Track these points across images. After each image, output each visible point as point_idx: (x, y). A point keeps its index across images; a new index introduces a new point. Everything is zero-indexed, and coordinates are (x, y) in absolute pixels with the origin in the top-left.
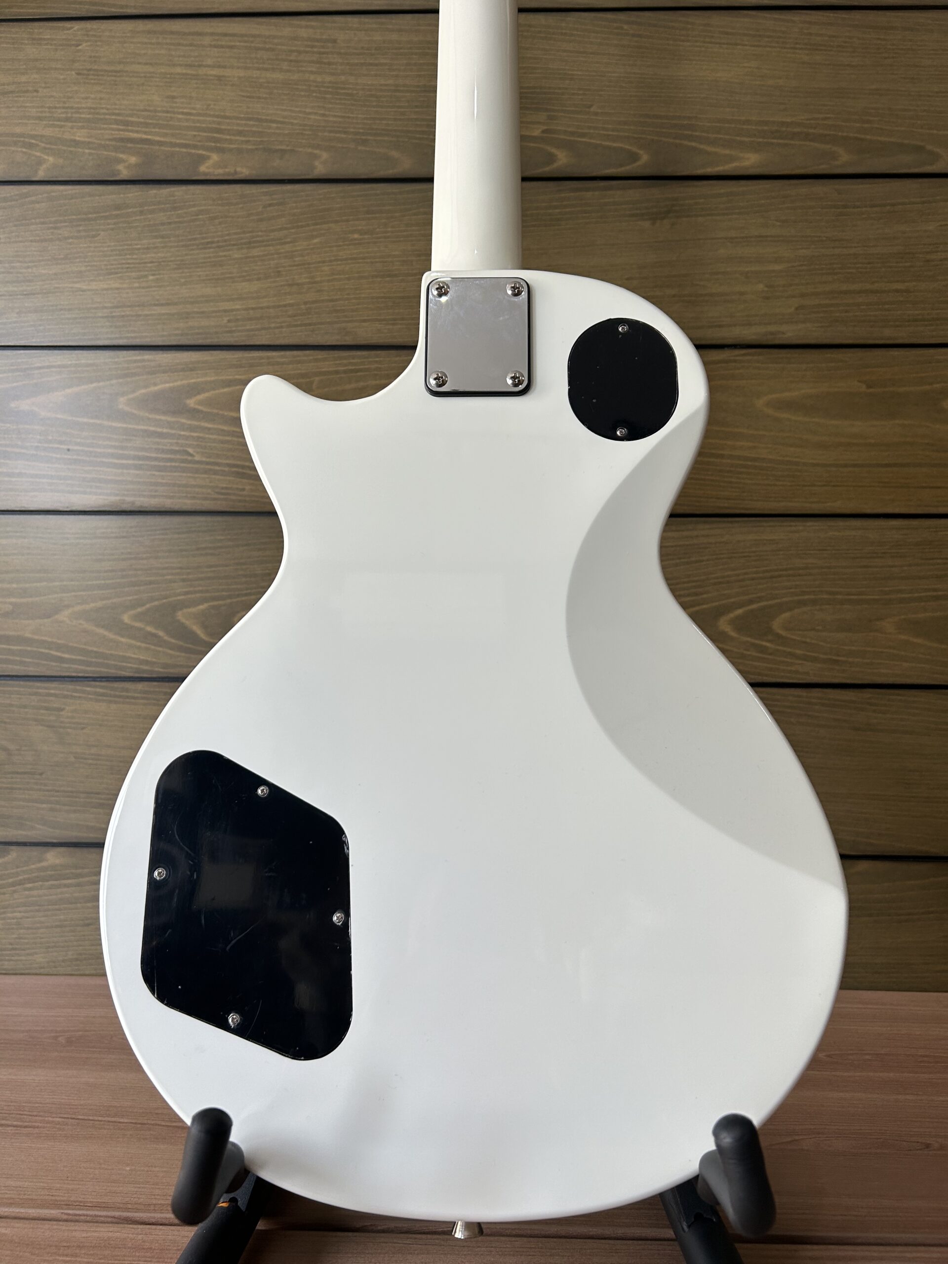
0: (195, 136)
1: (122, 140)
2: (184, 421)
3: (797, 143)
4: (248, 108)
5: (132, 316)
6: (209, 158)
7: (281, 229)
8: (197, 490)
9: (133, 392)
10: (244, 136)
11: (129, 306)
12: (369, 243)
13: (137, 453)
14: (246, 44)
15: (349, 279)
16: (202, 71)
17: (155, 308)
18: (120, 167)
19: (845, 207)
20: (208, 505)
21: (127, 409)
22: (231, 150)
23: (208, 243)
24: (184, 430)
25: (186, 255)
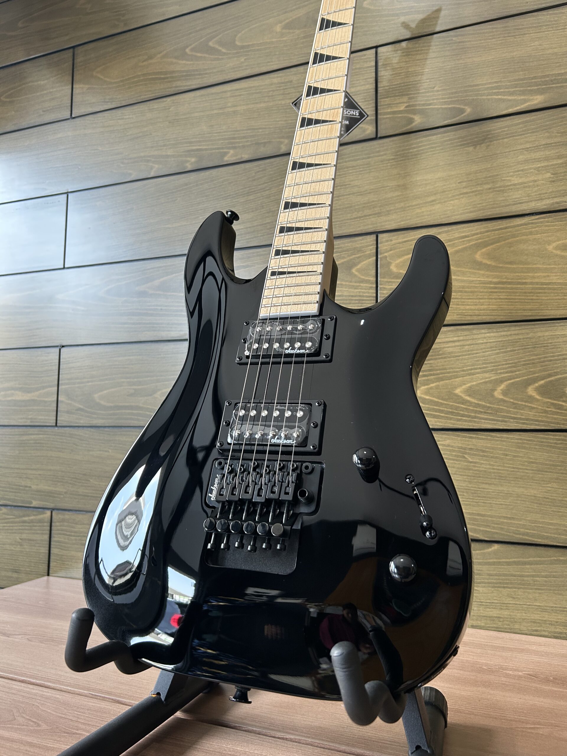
6: (228, 153)
22: (239, 147)
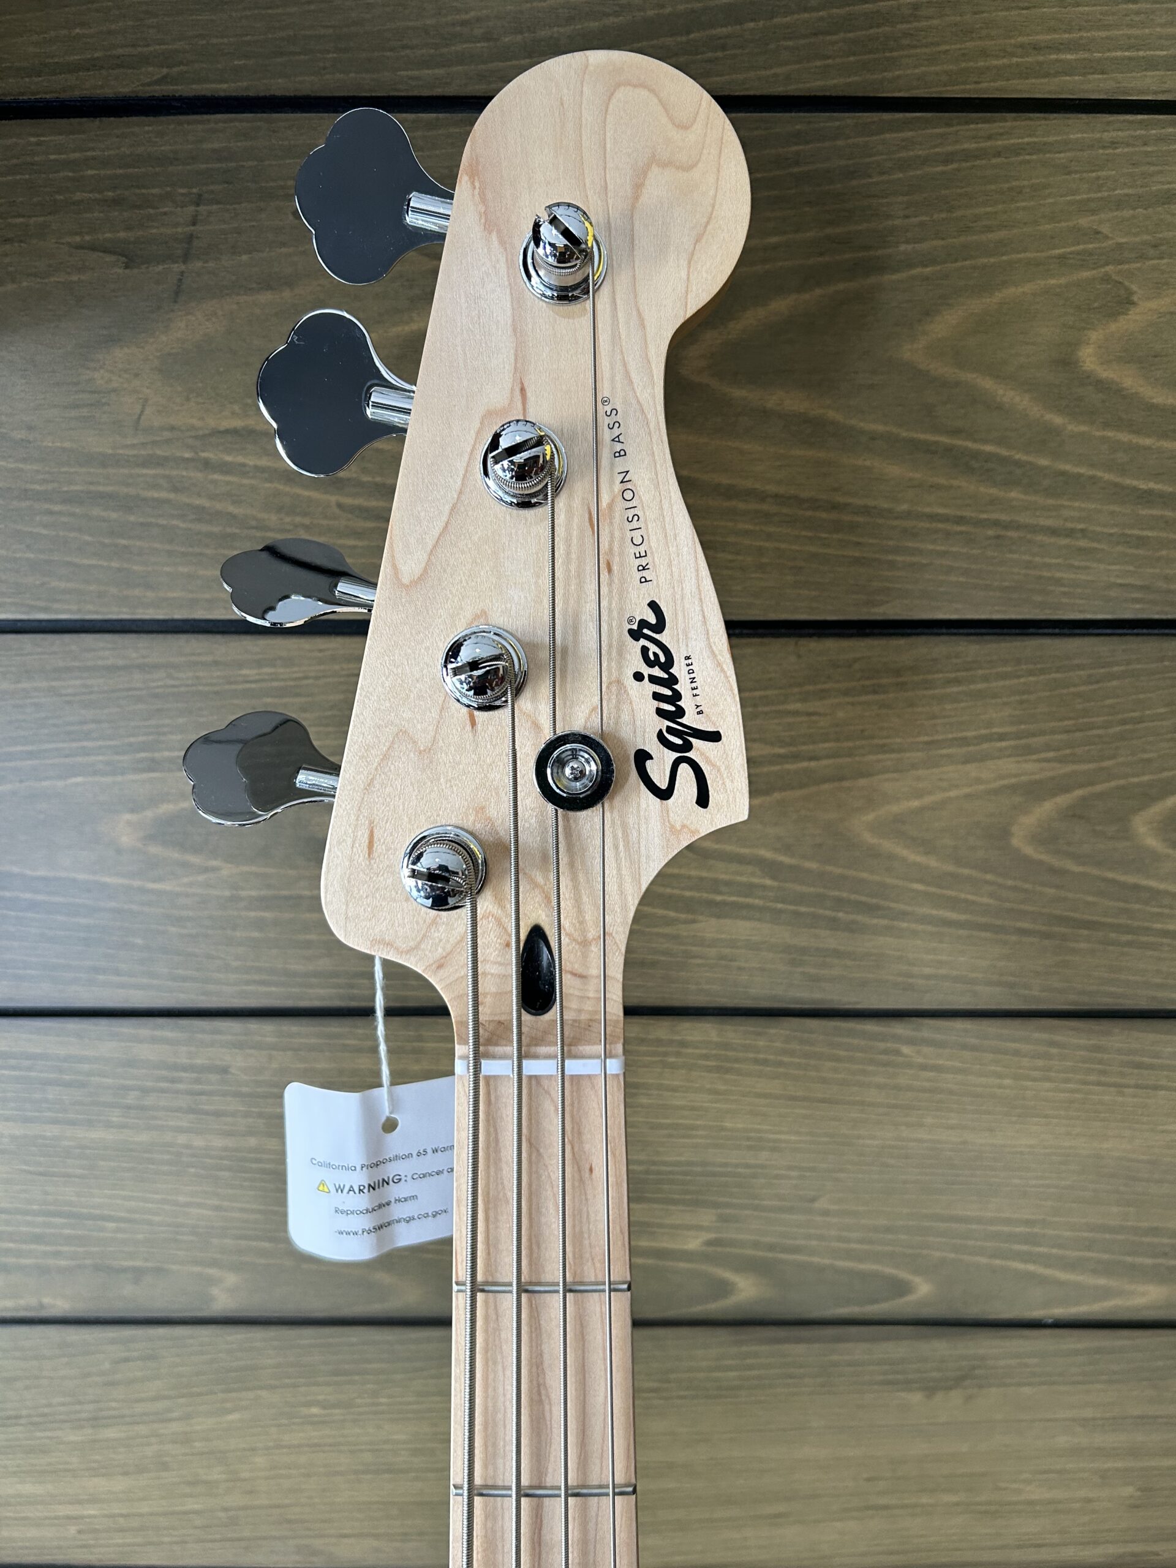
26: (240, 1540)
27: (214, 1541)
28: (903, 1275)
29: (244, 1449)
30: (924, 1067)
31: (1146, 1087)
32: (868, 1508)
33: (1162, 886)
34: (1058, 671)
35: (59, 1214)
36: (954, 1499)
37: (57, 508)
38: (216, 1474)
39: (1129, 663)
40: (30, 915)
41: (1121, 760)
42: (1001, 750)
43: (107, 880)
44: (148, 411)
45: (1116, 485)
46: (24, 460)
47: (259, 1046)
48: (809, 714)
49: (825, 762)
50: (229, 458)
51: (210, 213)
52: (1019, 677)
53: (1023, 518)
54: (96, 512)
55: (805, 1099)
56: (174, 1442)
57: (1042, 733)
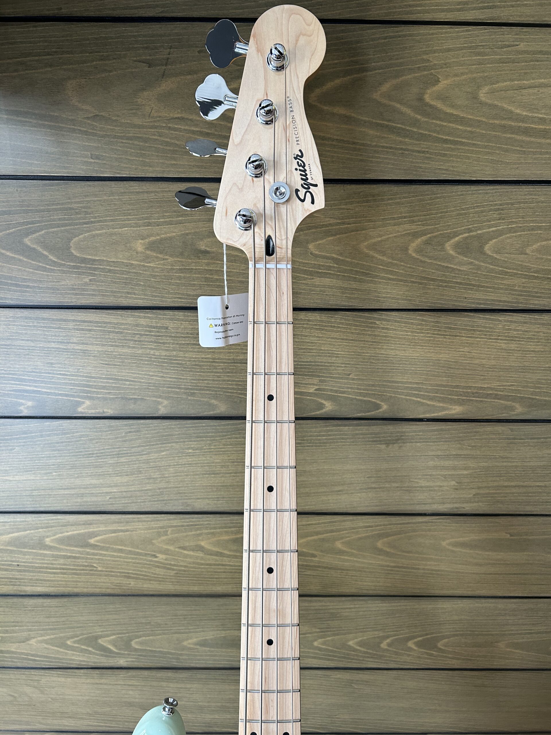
0: (71, 389)
1: (20, 391)
2: (88, 550)
3: (489, 400)
4: (108, 371)
5: (46, 495)
7: (139, 447)
8: (102, 584)
9: (54, 535)
10: (107, 389)
11: (43, 490)
12: (198, 455)
13: (62, 566)
14: (100, 329)
15: (187, 475)
16: (70, 346)
17: (60, 490)
18: (22, 408)
19: (514, 439)
20: (109, 591)
21: (52, 544)
23: (90, 454)
24: (89, 555)
25: (76, 461)
26: (164, 500)
27: (155, 501)
28: (378, 402)
29: (167, 466)
30: (383, 328)
31: (453, 336)
32: (368, 488)
33: (455, 267)
34: (421, 195)
35: (111, 379)
36: (397, 485)
37: (124, 141)
38: (156, 475)
39: (442, 193)
40: (108, 274)
41: (441, 225)
42: (405, 221)
43: (133, 262)
44: (153, 111)
45: (437, 137)
46: (116, 126)
47: (178, 320)
48: (348, 209)
49: (352, 225)
50: (176, 126)
51: (174, 51)
52: (410, 198)
53: (410, 147)
54: (136, 142)
55: (346, 339)
56: (144, 463)
57: (417, 216)
